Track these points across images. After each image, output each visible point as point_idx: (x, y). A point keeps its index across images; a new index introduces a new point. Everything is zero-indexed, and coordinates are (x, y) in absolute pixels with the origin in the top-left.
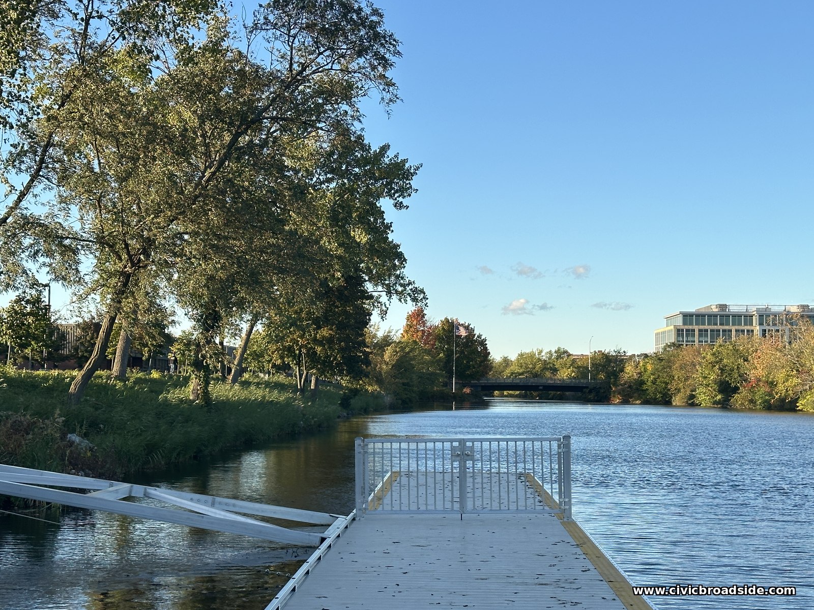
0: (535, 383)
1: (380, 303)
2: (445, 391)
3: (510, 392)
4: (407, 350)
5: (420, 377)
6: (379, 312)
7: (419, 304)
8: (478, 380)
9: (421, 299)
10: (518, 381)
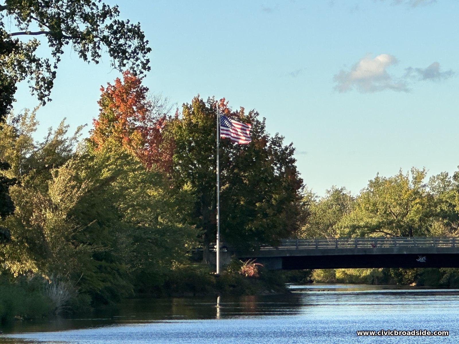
0: (407, 248)
1: (34, 60)
2: (198, 272)
3: (351, 271)
4: (106, 174)
5: (137, 239)
6: (33, 83)
7: (129, 64)
8: (276, 243)
9: (134, 52)
10: (369, 246)
